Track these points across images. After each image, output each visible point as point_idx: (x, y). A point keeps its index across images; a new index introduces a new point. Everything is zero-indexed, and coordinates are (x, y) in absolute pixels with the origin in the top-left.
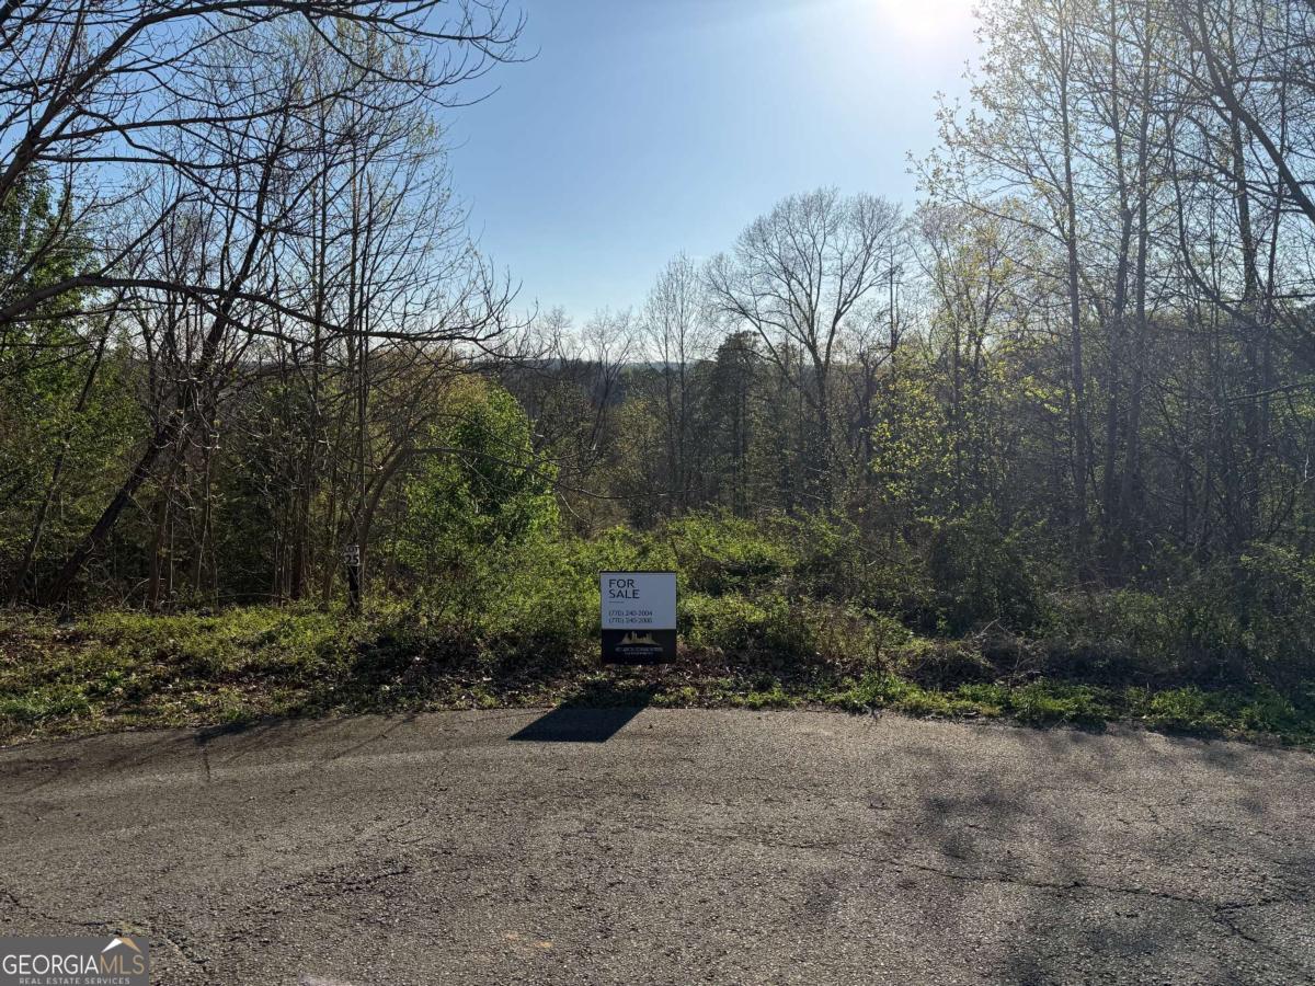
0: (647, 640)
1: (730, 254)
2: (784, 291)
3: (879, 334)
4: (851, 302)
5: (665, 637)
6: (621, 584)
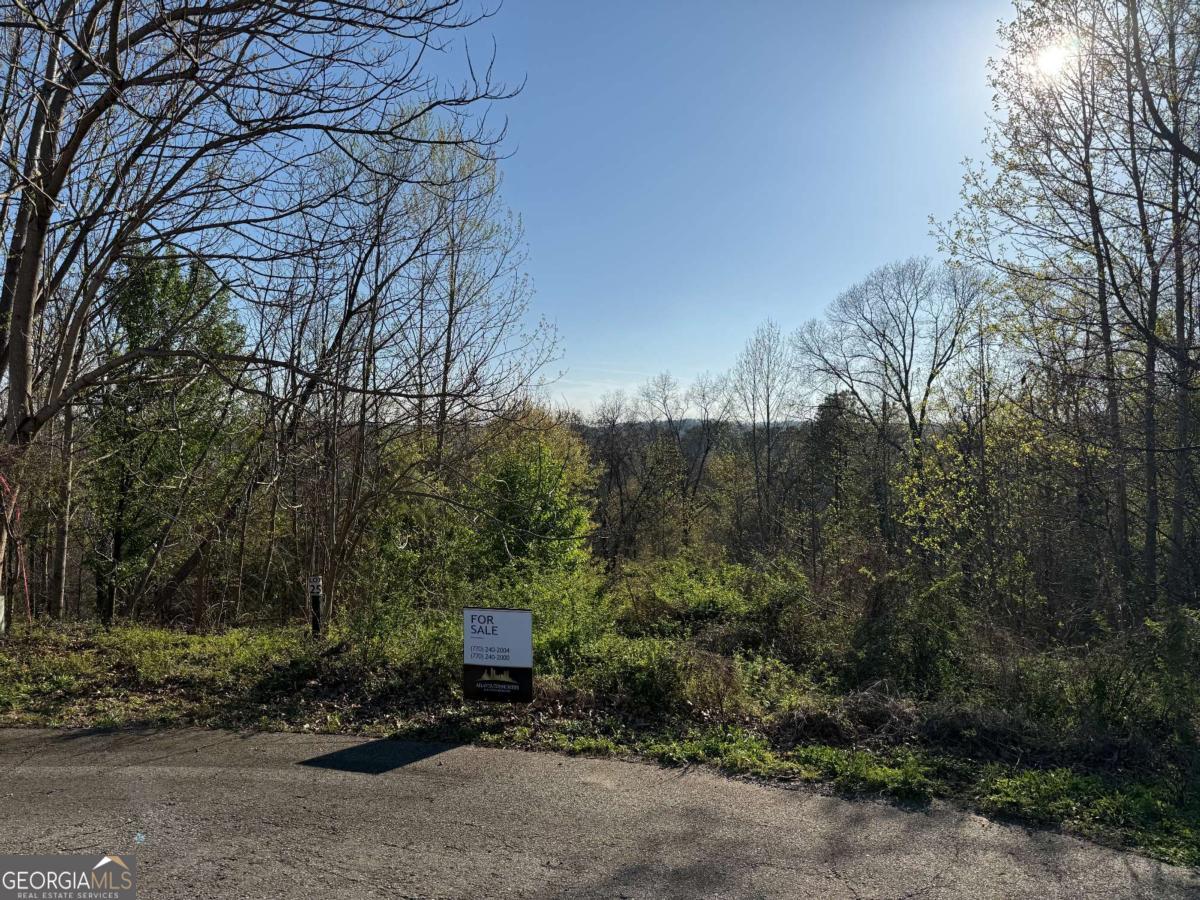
0: (504, 677)
4: (945, 363)
5: (522, 675)
6: (482, 619)
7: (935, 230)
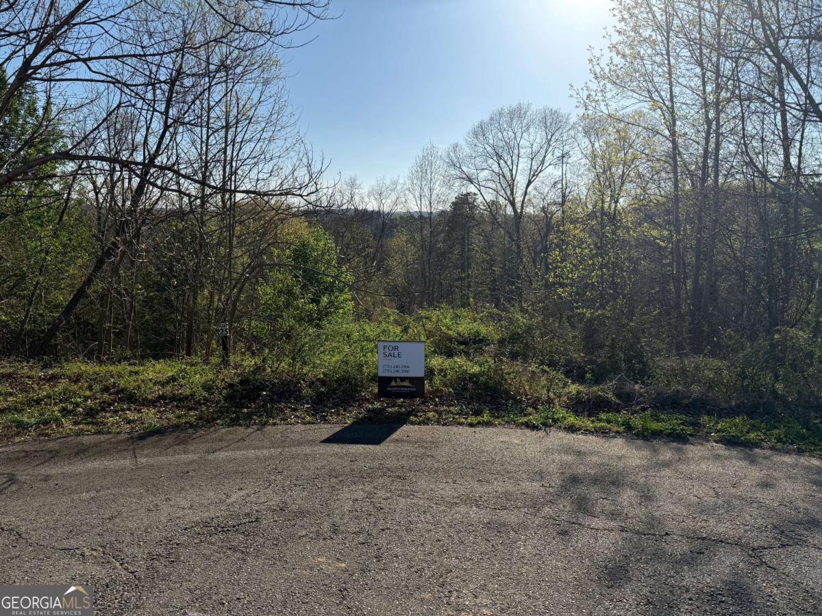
0: (406, 383)
1: (462, 143)
2: (495, 167)
3: (554, 195)
4: (537, 175)
5: (418, 381)
6: (391, 348)
7: (574, 94)
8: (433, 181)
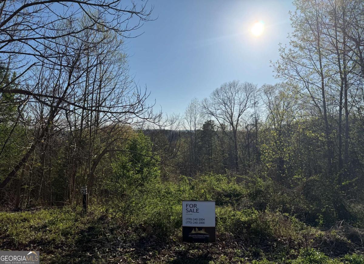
0: (202, 232)
4: (243, 112)
5: (210, 230)
6: (191, 206)
8: (196, 114)
